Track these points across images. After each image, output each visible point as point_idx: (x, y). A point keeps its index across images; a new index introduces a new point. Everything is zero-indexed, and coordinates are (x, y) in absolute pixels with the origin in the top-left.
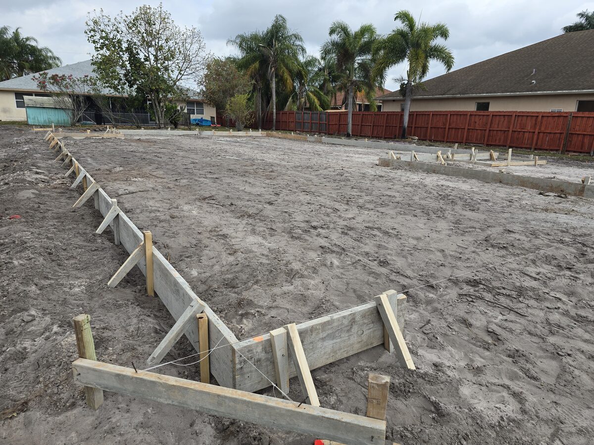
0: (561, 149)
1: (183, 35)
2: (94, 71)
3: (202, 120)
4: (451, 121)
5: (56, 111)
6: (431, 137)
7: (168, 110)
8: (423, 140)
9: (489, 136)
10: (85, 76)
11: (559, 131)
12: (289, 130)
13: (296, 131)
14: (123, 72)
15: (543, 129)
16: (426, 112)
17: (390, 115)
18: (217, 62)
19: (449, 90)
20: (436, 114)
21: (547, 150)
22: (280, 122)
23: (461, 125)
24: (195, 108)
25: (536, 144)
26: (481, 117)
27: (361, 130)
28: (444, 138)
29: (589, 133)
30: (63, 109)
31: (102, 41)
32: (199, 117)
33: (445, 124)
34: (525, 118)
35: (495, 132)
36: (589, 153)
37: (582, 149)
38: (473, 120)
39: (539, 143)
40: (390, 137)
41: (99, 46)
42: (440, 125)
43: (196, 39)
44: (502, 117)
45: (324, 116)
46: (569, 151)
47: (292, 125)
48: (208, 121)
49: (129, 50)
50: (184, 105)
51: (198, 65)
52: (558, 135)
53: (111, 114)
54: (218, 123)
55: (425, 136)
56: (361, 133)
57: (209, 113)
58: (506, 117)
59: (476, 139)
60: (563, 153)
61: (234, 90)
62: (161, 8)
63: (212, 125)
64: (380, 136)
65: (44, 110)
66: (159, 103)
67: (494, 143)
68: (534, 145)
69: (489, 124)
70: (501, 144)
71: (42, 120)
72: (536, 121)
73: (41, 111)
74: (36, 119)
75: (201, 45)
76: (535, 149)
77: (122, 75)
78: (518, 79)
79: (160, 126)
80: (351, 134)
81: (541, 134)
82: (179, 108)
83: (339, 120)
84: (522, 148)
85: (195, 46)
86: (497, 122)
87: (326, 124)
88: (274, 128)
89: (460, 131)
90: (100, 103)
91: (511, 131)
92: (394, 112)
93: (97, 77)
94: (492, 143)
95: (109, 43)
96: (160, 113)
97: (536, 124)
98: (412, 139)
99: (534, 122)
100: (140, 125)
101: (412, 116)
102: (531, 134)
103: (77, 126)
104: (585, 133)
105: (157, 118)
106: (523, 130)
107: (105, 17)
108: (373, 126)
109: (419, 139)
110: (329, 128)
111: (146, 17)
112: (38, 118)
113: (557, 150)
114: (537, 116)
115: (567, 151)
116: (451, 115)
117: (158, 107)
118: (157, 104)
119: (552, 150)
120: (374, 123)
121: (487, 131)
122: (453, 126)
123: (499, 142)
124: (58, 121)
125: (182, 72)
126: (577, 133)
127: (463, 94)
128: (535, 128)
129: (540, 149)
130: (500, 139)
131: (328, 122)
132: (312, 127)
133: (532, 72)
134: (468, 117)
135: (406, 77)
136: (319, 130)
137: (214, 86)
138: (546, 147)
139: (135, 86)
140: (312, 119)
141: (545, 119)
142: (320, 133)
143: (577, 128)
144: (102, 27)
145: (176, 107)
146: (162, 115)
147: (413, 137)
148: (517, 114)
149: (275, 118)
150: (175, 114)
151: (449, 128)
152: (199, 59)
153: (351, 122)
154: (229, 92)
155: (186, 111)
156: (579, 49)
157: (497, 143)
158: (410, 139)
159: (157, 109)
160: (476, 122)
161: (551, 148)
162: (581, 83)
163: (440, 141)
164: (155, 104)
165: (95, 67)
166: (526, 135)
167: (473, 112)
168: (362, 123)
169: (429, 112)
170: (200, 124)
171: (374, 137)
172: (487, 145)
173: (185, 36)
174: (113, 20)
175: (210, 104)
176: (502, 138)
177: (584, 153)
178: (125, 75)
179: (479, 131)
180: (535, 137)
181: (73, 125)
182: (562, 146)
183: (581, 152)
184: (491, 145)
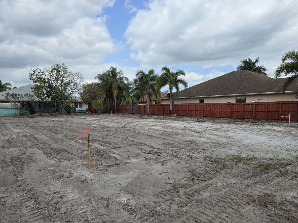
0: (230, 117)
1: (74, 75)
2: (32, 91)
3: (82, 110)
4: (189, 107)
5: (12, 109)
6: (181, 114)
7: (66, 107)
8: (179, 116)
9: (203, 113)
10: (27, 94)
11: (228, 111)
12: (123, 113)
13: (126, 113)
14: (46, 91)
15: (223, 110)
16: (179, 104)
17: (164, 106)
18: (89, 85)
19: (188, 95)
20: (183, 105)
21: (225, 118)
22: (118, 109)
23: (192, 109)
24: (79, 105)
25: (221, 116)
26: (200, 106)
27: (154, 112)
28: (187, 114)
29: (239, 111)
30: (16, 108)
31: (36, 79)
32: (80, 109)
33: (186, 109)
34: (216, 106)
35: (206, 111)
36: (240, 118)
37: (237, 117)
38: (197, 107)
39: (222, 115)
40: (165, 114)
41: (35, 81)
42: (185, 109)
43: (80, 77)
44: (208, 105)
45: (138, 107)
46: (233, 118)
47: (124, 111)
48: (84, 110)
49: (48, 82)
50: (73, 104)
51: (80, 87)
52: (228, 112)
53: (39, 109)
54: (89, 111)
55: (179, 114)
56: (153, 113)
57: (85, 107)
58: (209, 106)
59: (199, 115)
60: (231, 119)
61: (96, 97)
62: (64, 65)
63: (86, 112)
64: (162, 114)
65: (6, 109)
66: (62, 104)
67: (206, 116)
68: (220, 116)
69: (203, 108)
70: (208, 116)
71: (5, 113)
72: (220, 106)
73: (5, 109)
74: (2, 113)
75: (82, 79)
76: (221, 118)
77: (45, 93)
78: (214, 90)
79: (62, 114)
80: (149, 114)
81: (222, 112)
82: (71, 106)
83: (144, 108)
84: (216, 117)
85: (79, 80)
86: (206, 108)
87: (139, 110)
88: (116, 112)
89: (193, 112)
90: (34, 105)
91: (211, 111)
92: (166, 104)
93: (33, 94)
94: (205, 116)
95: (40, 79)
96: (62, 108)
97: (220, 108)
98: (174, 115)
99: (219, 107)
100: (52, 114)
101: (173, 106)
102: (219, 112)
103: (22, 115)
104: (238, 111)
105: (61, 110)
106: (216, 110)
107: (38, 69)
108: (159, 110)
109: (177, 115)
110: (140, 111)
111: (57, 68)
112: (3, 113)
113: (229, 118)
114: (220, 105)
115: (232, 118)
116: (188, 105)
117: (61, 106)
118: (61, 104)
119: (227, 118)
120: (159, 109)
121: (203, 111)
122: (190, 109)
123: (208, 115)
124: (13, 114)
125: (73, 91)
126: (235, 111)
127: (194, 96)
128: (220, 110)
129: (223, 118)
130: (208, 114)
131: (140, 109)
132: (133, 112)
133: (219, 87)
134: (195, 106)
135: (169, 90)
136: (136, 113)
137: (87, 96)
138: (225, 117)
139: (51, 97)
140: (132, 108)
141: (223, 106)
142: (136, 114)
143: (235, 109)
144: (37, 73)
145: (70, 105)
146: (63, 109)
147: (174, 114)
148: (213, 104)
149: (116, 108)
150: (69, 108)
151: (188, 110)
152: (81, 85)
153: (149, 109)
154: (94, 98)
155: (74, 107)
156: (237, 78)
157: (207, 116)
158: (173, 115)
159: (61, 107)
160: (198, 108)
161: (227, 117)
162: (236, 91)
163: (186, 116)
164: (60, 105)
165: (33, 90)
166: (217, 112)
167: (198, 104)
168: (154, 109)
169: (180, 104)
170: (81, 112)
171: (159, 115)
172: (203, 117)
173: (75, 76)
174: (42, 70)
175: (86, 103)
176: (209, 114)
177: (238, 118)
178: (46, 93)
179: (200, 111)
180: (220, 113)
181: (20, 115)
182: (230, 116)
183: (237, 118)
184: (205, 117)
